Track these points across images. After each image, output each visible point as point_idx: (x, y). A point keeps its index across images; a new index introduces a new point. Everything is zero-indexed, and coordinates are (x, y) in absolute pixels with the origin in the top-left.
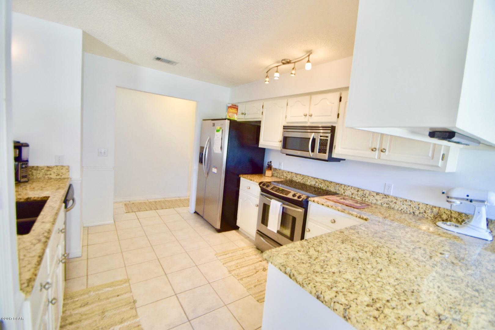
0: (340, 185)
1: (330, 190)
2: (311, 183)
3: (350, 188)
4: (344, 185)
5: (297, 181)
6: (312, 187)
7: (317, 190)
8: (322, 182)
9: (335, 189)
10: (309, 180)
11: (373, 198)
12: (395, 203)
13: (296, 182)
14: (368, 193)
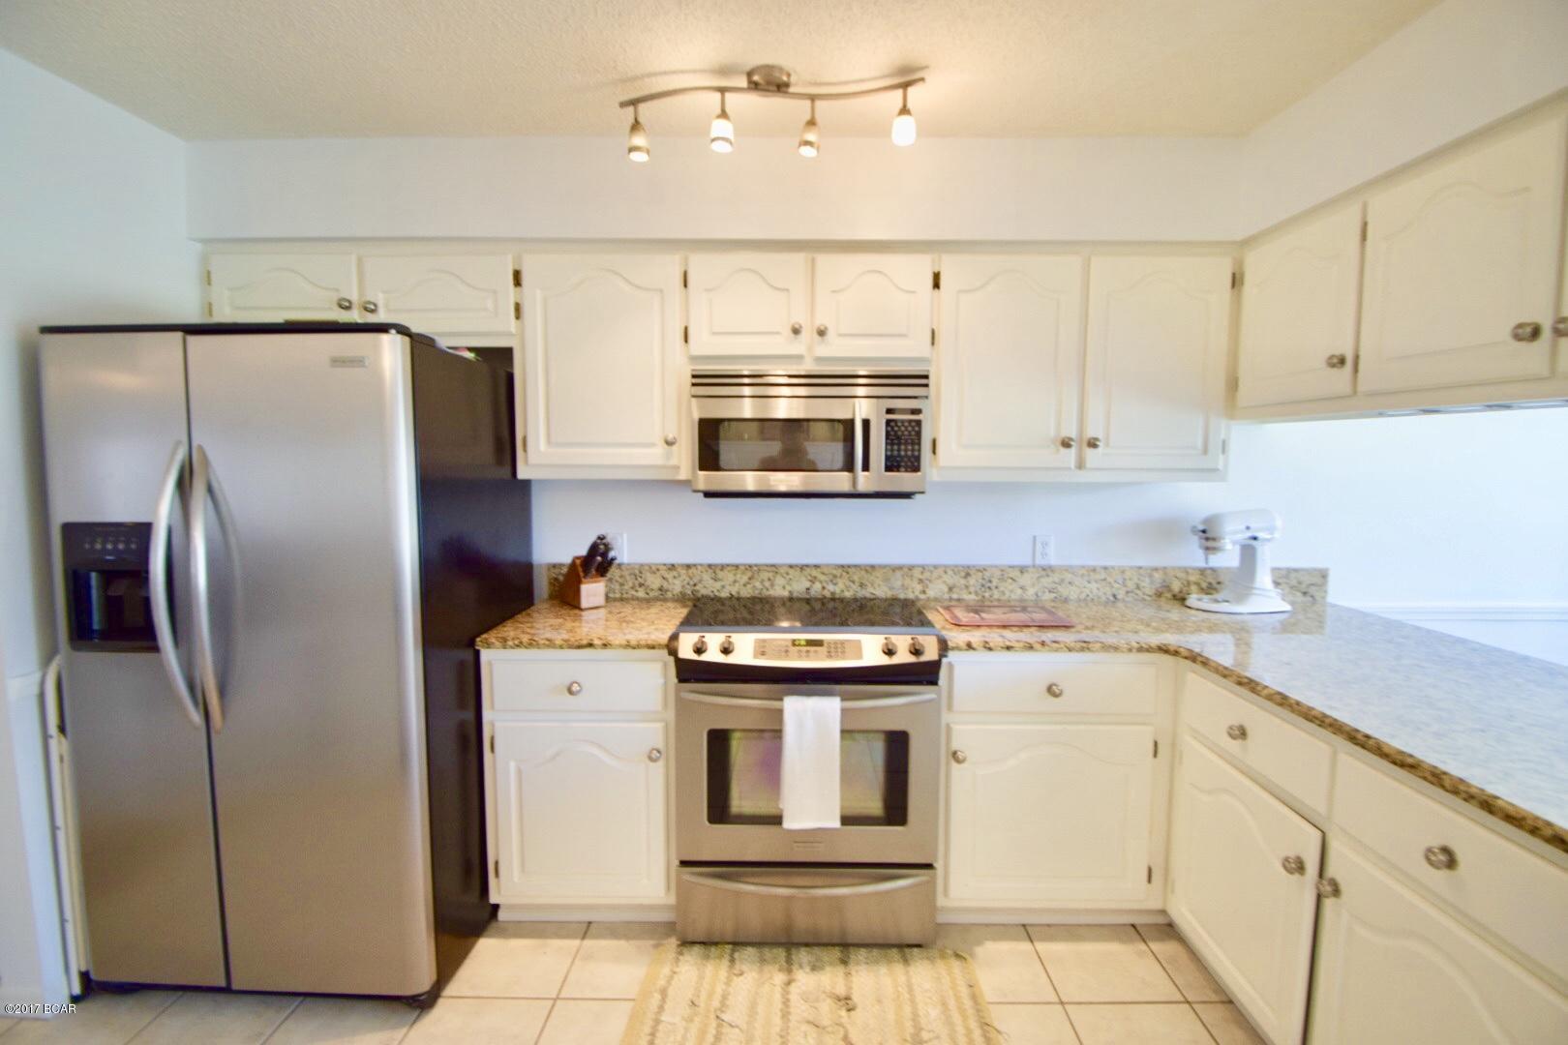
0: (906, 570)
1: (872, 594)
2: (788, 588)
3: (940, 571)
4: (918, 566)
5: (724, 594)
6: (799, 599)
7: (818, 606)
8: (838, 572)
9: (891, 588)
10: (778, 577)
11: (1014, 586)
12: (1070, 583)
13: (719, 600)
14: (998, 573)
